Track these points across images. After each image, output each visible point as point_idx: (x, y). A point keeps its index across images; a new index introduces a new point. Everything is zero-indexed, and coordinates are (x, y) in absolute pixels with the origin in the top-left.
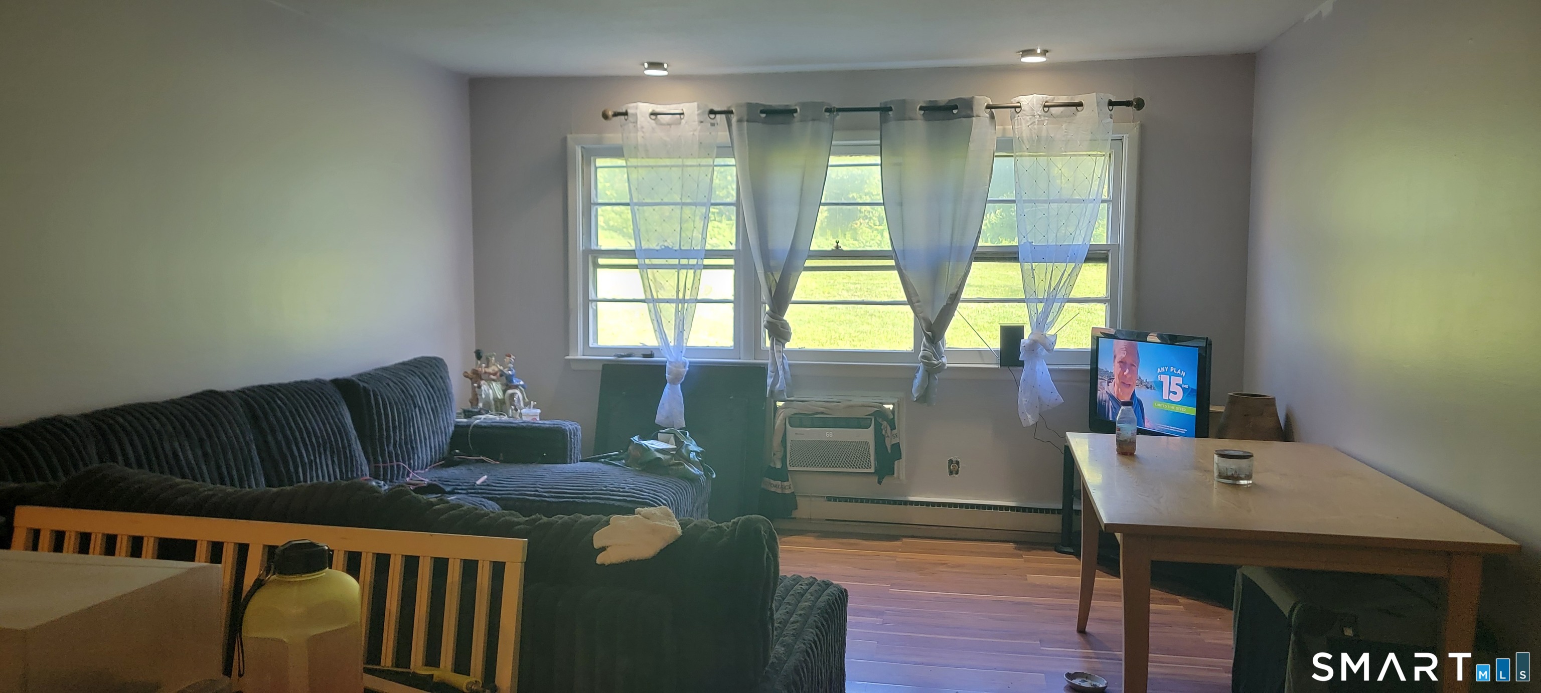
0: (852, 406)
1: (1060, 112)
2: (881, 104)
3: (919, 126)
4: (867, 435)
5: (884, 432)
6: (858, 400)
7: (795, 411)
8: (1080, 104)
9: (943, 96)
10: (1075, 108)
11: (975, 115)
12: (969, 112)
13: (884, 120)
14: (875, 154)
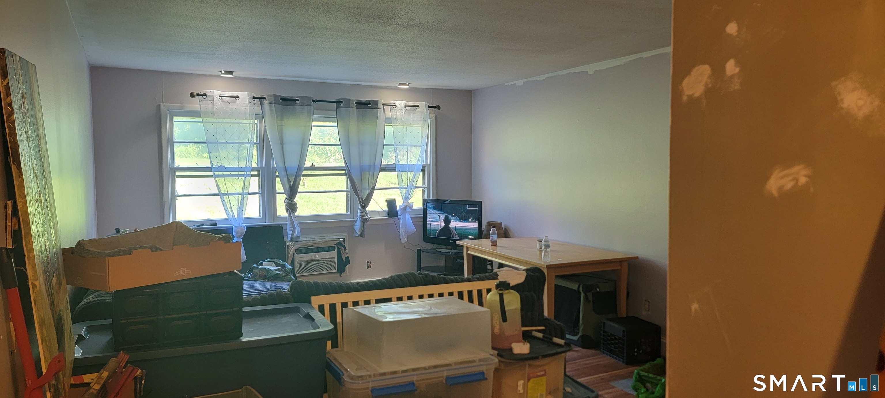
0: (327, 241)
1: (409, 109)
2: (336, 99)
3: (354, 111)
4: (334, 254)
5: (341, 252)
6: (328, 238)
7: (299, 246)
8: (418, 106)
9: (364, 98)
10: (415, 107)
11: (379, 108)
12: (377, 107)
13: (337, 107)
14: (335, 122)
